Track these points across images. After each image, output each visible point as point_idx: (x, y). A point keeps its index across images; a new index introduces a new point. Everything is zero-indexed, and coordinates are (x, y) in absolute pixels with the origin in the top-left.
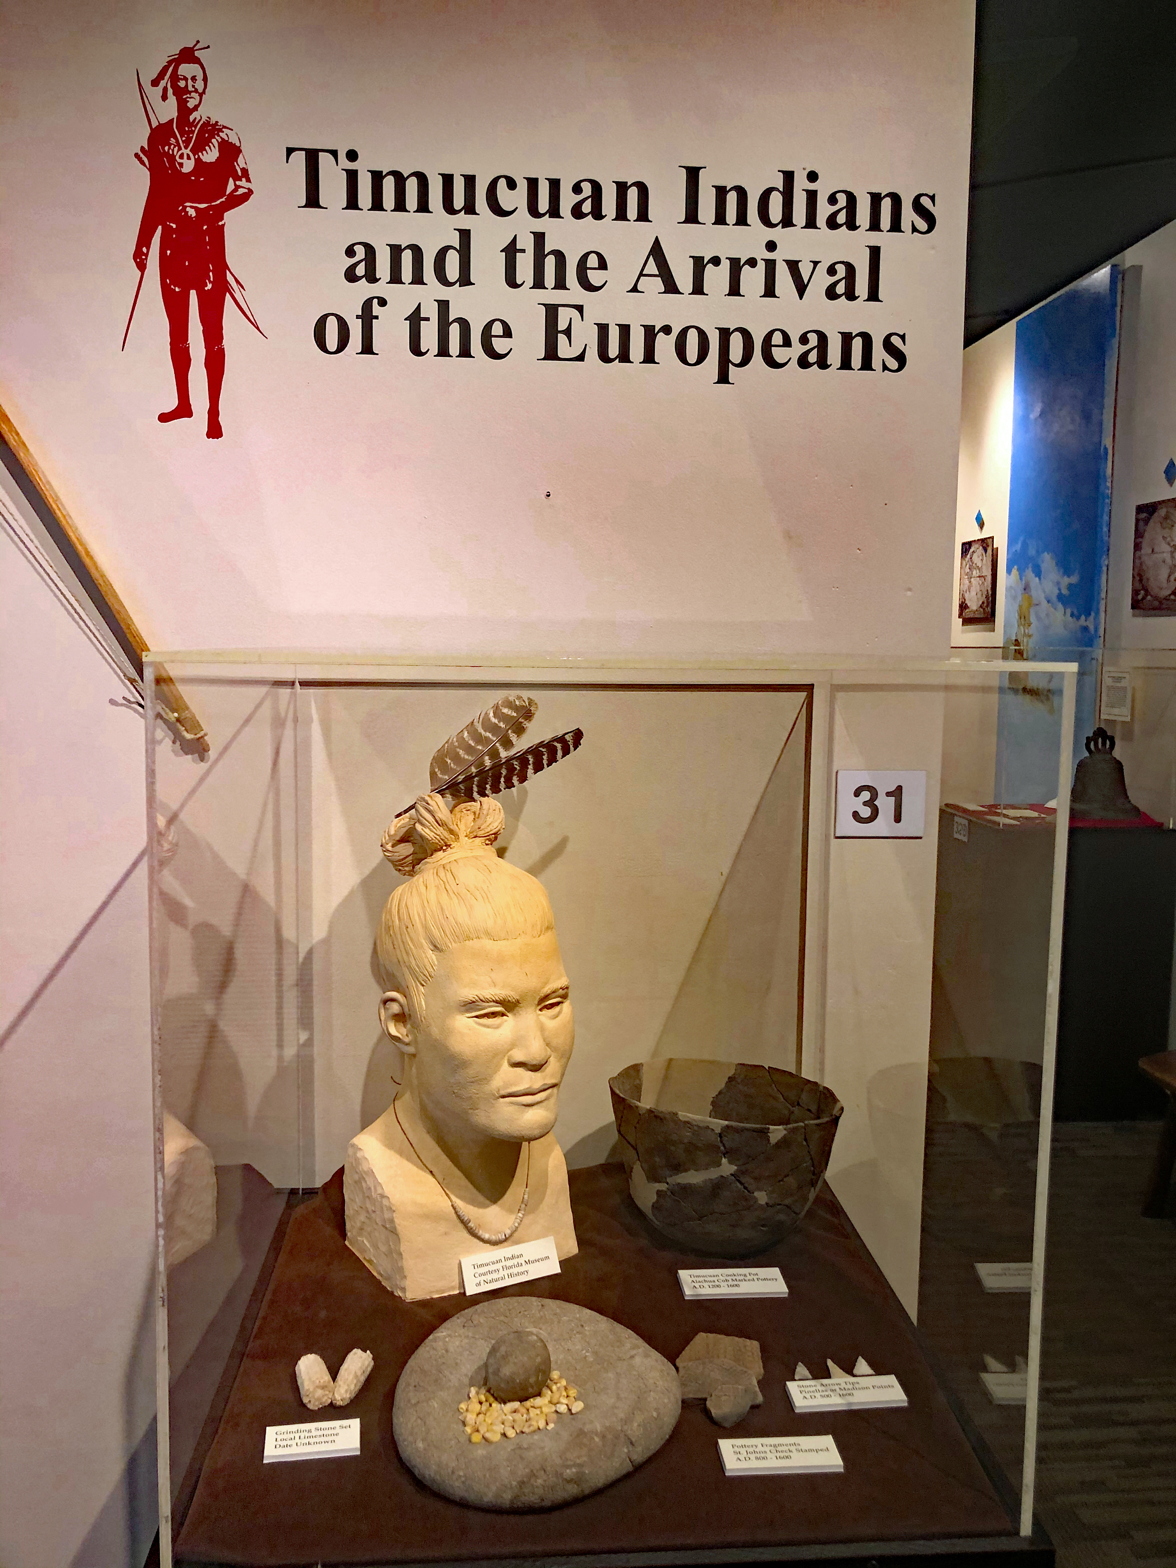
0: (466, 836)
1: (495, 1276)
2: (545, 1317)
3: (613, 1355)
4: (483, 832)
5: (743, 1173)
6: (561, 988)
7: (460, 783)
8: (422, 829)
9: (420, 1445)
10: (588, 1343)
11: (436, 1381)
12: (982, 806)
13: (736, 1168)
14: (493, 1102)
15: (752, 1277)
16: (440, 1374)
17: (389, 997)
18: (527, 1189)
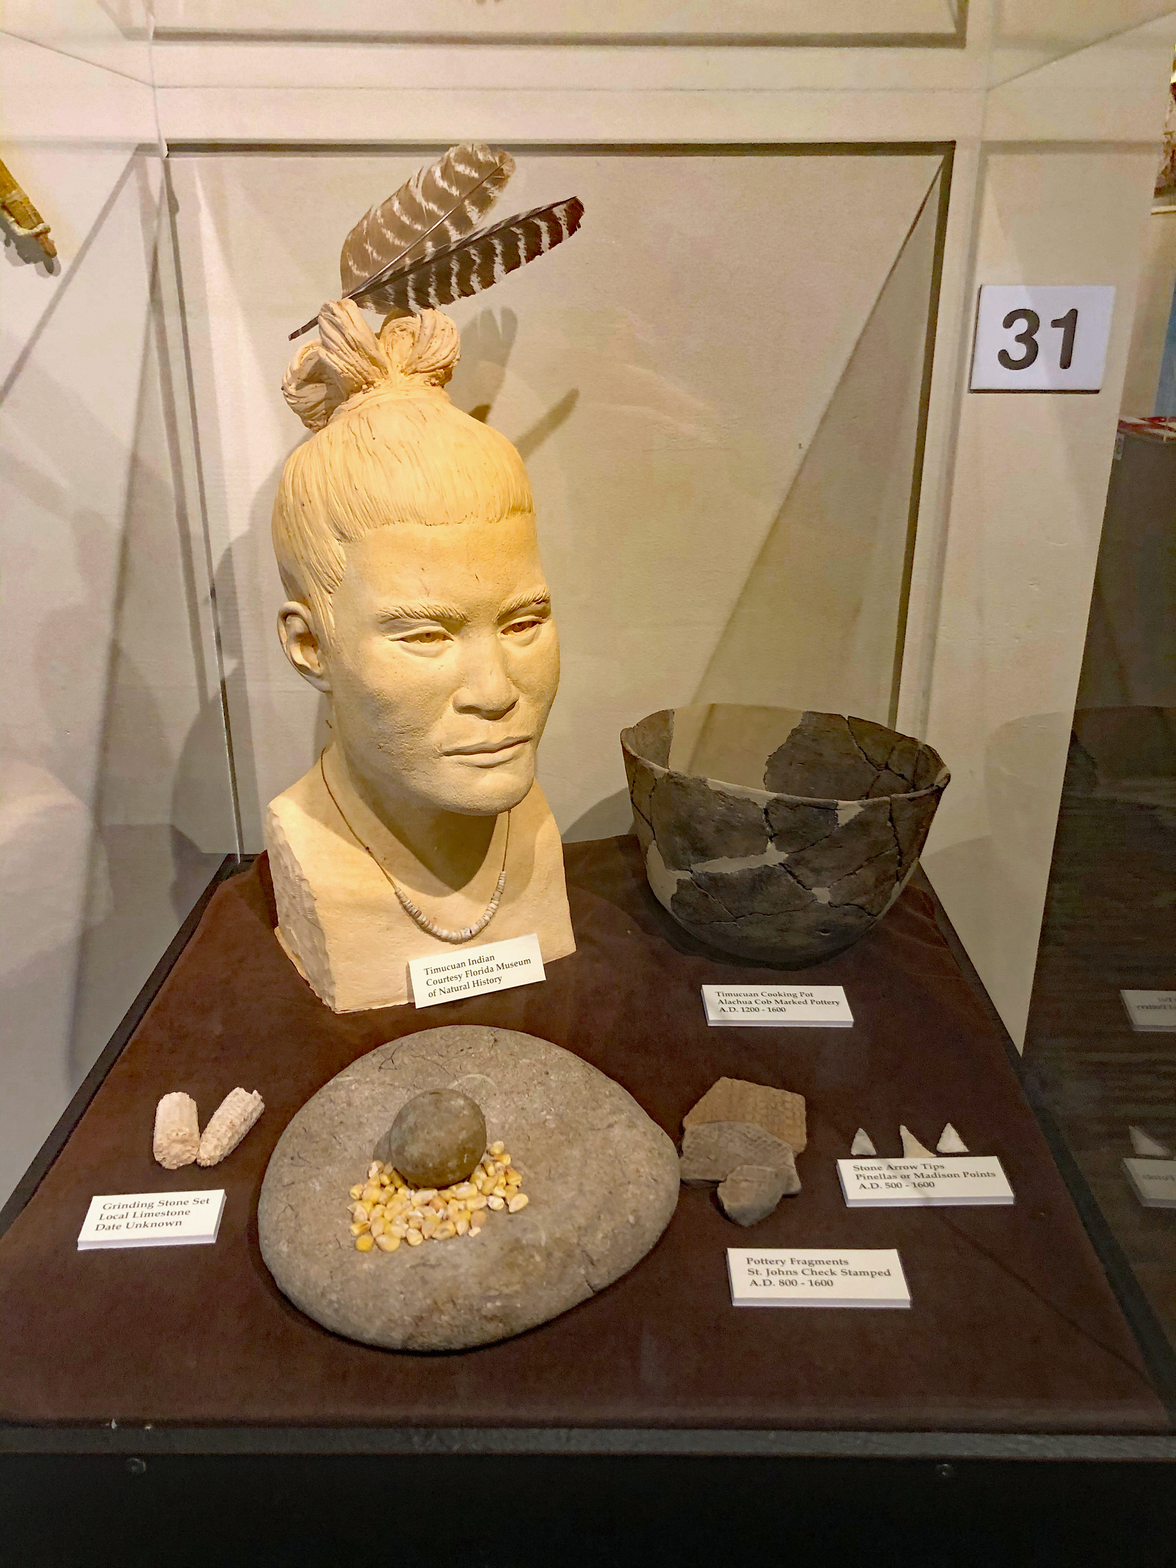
0: (402, 371)
1: (455, 984)
2: (497, 1057)
3: (584, 1121)
4: (426, 364)
5: (798, 862)
6: (534, 601)
7: (386, 283)
8: (327, 355)
9: (284, 1248)
10: (552, 1101)
11: (325, 1150)
12: (1143, 419)
13: (787, 855)
14: (434, 760)
15: (804, 998)
16: (334, 1140)
17: (287, 608)
18: (504, 872)
